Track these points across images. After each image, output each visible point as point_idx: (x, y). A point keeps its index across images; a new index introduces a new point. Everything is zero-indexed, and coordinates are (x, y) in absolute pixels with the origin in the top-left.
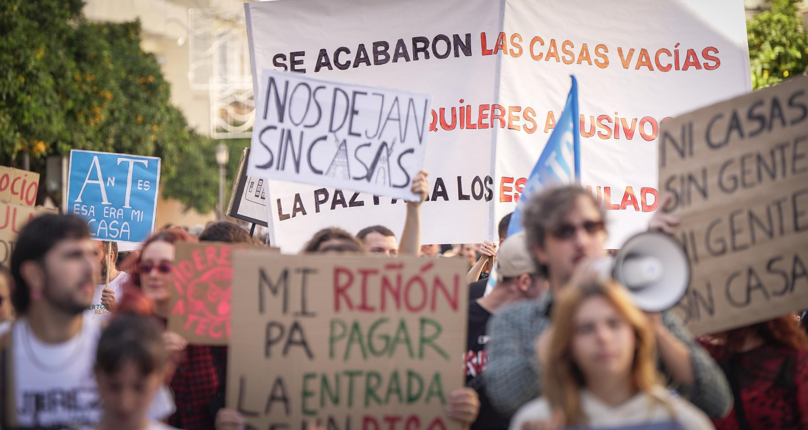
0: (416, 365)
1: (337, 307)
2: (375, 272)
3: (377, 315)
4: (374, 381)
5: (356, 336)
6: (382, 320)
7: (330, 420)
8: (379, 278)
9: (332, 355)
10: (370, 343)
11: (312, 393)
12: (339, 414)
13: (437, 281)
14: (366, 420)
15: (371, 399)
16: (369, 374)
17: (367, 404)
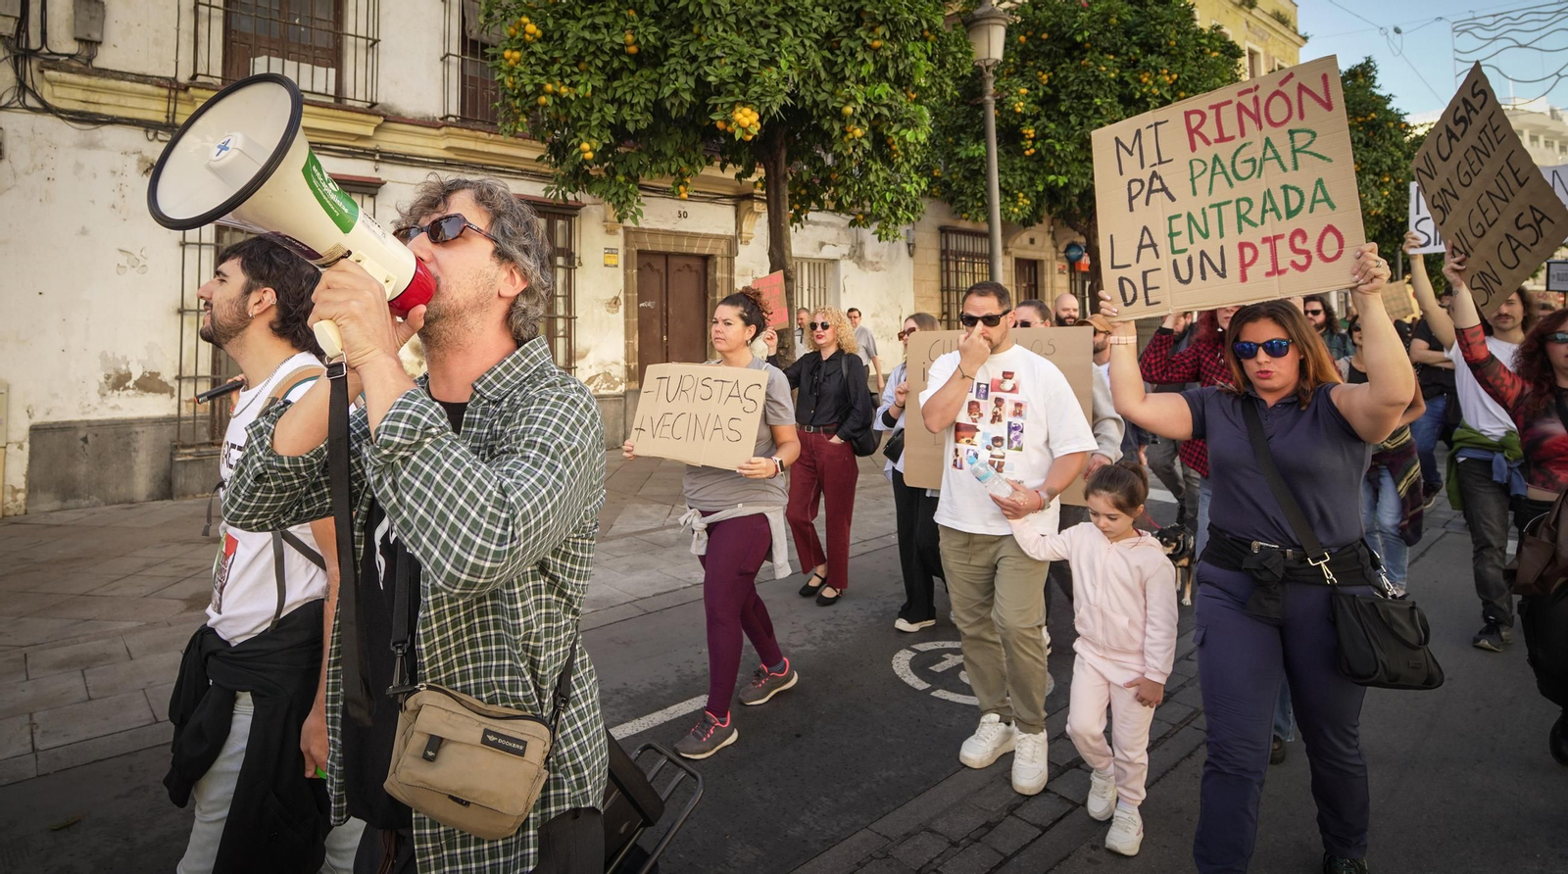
0: (1291, 178)
1: (1193, 148)
2: (1229, 103)
3: (1238, 142)
4: (1244, 206)
5: (1218, 169)
6: (1244, 146)
7: (1203, 253)
8: (1233, 107)
9: (1195, 193)
10: (1234, 171)
11: (1179, 233)
12: (1212, 247)
13: (1301, 88)
14: (1242, 246)
15: (1244, 224)
16: (1238, 201)
17: (1240, 231)
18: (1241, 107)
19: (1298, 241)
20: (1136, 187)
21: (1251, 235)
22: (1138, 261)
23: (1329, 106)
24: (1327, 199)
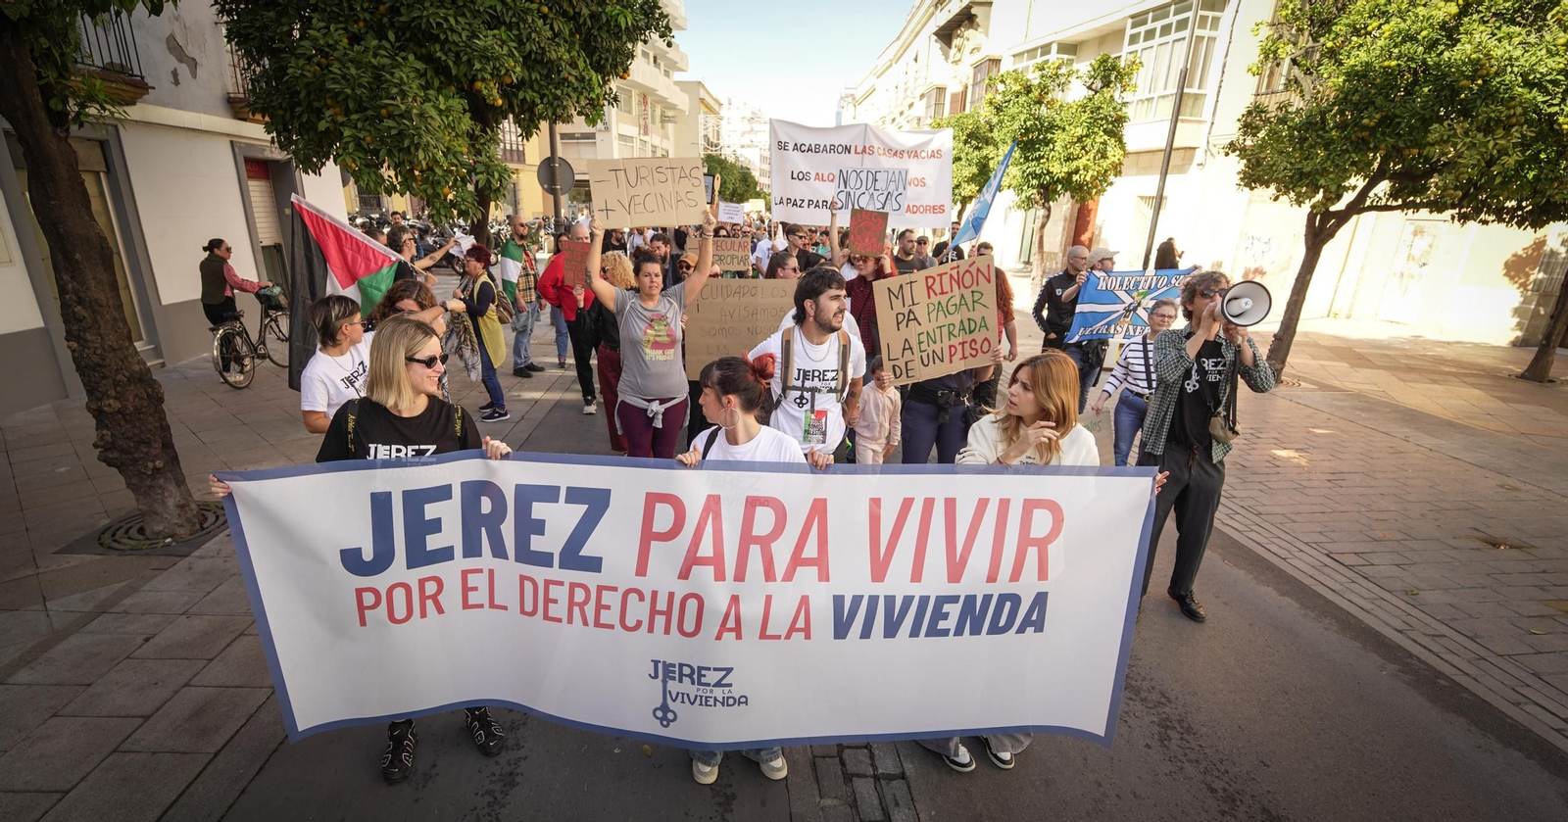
0: (971, 315)
1: (929, 297)
2: (946, 273)
3: (948, 296)
4: (952, 327)
5: (940, 308)
6: (952, 297)
7: (934, 351)
8: (948, 276)
9: (930, 321)
10: (947, 310)
11: (923, 342)
12: (937, 348)
13: (978, 270)
14: (950, 347)
15: (951, 336)
16: (949, 325)
17: (950, 339)
18: (951, 276)
19: (973, 344)
20: (901, 317)
21: (954, 341)
22: (902, 357)
23: (989, 281)
24: (986, 326)
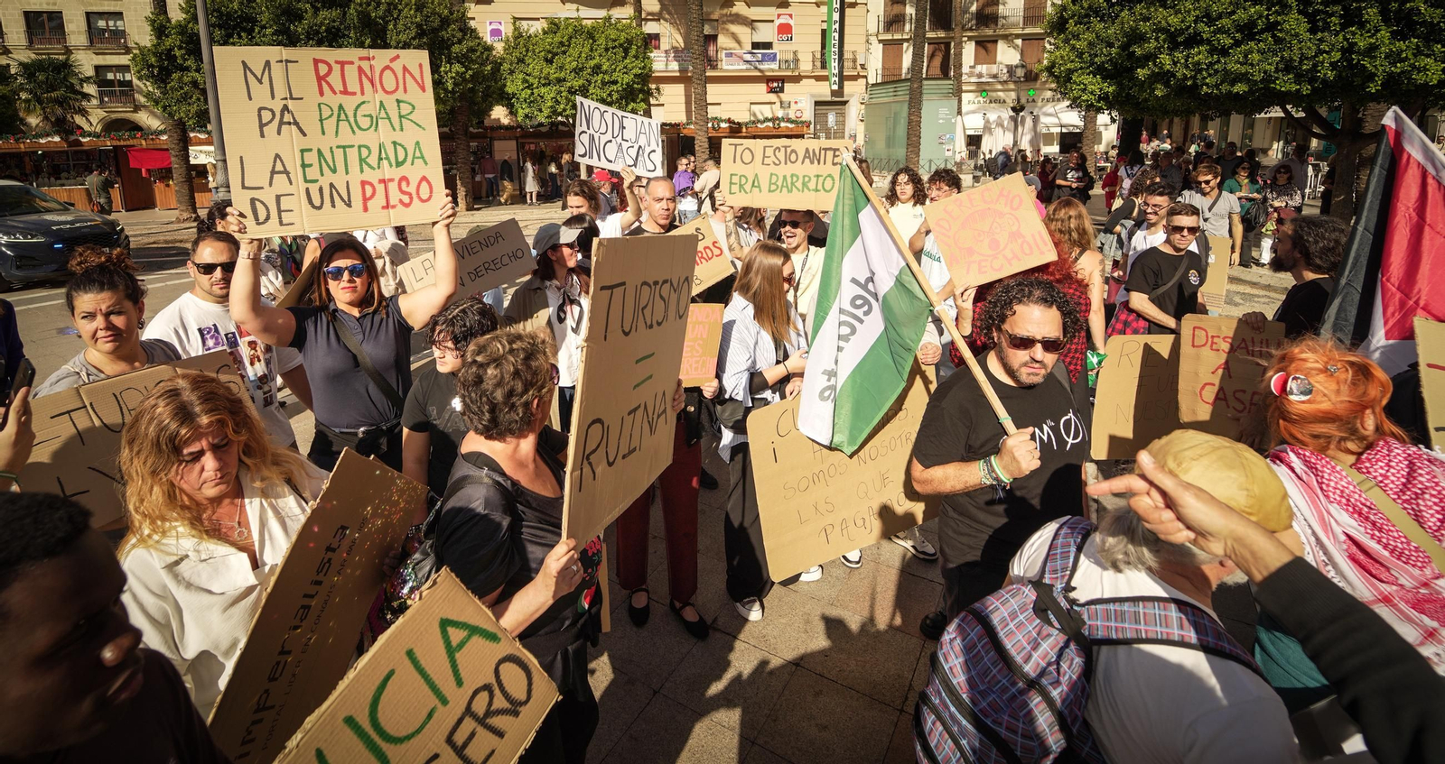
0: (398, 137)
1: (322, 94)
2: (352, 63)
3: (358, 99)
4: (364, 152)
5: (343, 117)
6: (363, 103)
7: (332, 185)
8: (355, 68)
9: (323, 133)
10: (356, 121)
11: (311, 165)
12: (339, 181)
13: (405, 69)
14: (363, 183)
15: (365, 166)
16: (360, 147)
17: (362, 171)
18: (361, 70)
19: (404, 184)
20: (266, 116)
21: (372, 176)
22: (271, 185)
23: (423, 87)
24: (423, 157)
